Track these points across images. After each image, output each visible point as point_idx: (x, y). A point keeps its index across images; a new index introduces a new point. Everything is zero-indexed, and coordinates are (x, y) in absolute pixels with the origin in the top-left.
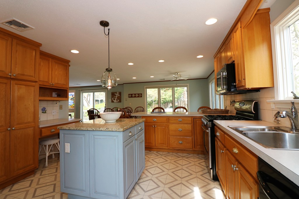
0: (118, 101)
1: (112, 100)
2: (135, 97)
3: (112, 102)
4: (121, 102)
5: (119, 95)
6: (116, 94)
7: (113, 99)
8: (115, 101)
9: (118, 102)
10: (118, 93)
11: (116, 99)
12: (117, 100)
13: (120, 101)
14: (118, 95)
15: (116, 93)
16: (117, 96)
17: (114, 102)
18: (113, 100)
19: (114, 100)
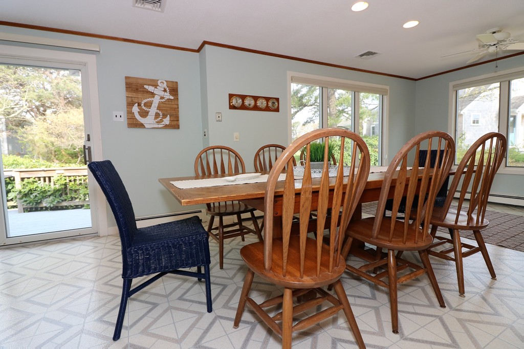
0: (167, 121)
1: (130, 113)
2: (256, 108)
3: (134, 124)
4: (177, 127)
5: (168, 96)
6: (151, 89)
7: (135, 109)
8: (149, 121)
9: (166, 127)
10: (162, 85)
11: (153, 110)
12: (157, 115)
13: (175, 125)
14: (162, 93)
15: (156, 86)
16: (156, 101)
17: (141, 126)
18: (138, 116)
19: (144, 114)
